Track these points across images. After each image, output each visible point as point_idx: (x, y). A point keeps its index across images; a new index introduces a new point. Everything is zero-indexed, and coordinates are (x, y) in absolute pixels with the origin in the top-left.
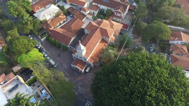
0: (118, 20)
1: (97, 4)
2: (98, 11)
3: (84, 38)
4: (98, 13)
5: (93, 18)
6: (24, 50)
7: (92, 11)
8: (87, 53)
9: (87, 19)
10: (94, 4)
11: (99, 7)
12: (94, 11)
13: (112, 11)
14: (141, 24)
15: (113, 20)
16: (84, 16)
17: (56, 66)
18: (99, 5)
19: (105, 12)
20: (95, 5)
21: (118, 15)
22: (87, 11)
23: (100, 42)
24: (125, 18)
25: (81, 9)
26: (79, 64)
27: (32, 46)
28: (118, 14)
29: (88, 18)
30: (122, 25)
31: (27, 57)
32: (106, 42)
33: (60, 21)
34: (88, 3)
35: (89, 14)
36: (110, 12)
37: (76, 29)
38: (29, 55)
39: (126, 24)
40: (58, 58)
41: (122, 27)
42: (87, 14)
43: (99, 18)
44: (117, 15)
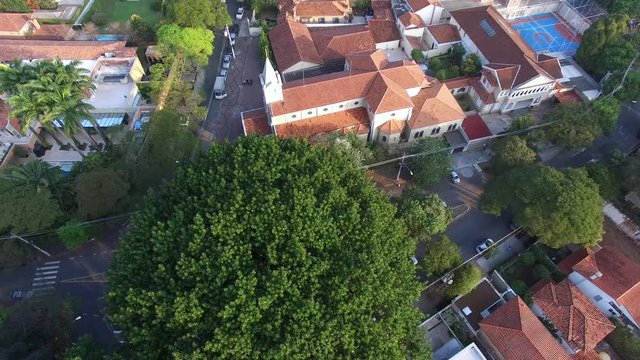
0: (479, 102)
1: (459, 27)
2: (450, 49)
5: (413, 53)
6: (184, 16)
7: (431, 38)
8: (283, 103)
10: (453, 22)
11: (459, 38)
13: (480, 66)
16: (396, 35)
17: (221, 97)
18: (462, 32)
20: (452, 26)
21: (488, 87)
22: (412, 26)
23: (348, 111)
25: (400, 14)
26: (254, 120)
27: (204, 21)
28: (487, 81)
29: (403, 49)
31: (177, 35)
33: (324, 14)
34: (439, 10)
36: (470, 63)
37: (339, 51)
38: (183, 32)
40: (241, 87)
42: (407, 37)
44: (485, 85)
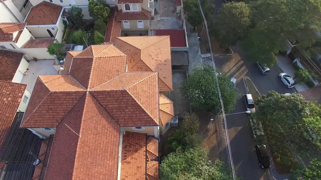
0: (141, 25)
2: (64, 22)
3: (44, 163)
4: (65, 28)
5: (52, 52)
7: (42, 29)
9: (36, 63)
11: (60, 8)
12: (50, 27)
13: (108, 6)
14: (234, 11)
15: (126, 33)
16: (16, 57)
19: (87, 16)
21: (135, 8)
22: (15, 34)
23: (124, 157)
24: (156, 12)
28: (131, 5)
30: (166, 40)
32: (148, 138)
35: (34, 42)
36: (101, 9)
39: (169, 28)
41: (172, 45)
42: (24, 47)
43: (76, 43)
44: (132, 10)
